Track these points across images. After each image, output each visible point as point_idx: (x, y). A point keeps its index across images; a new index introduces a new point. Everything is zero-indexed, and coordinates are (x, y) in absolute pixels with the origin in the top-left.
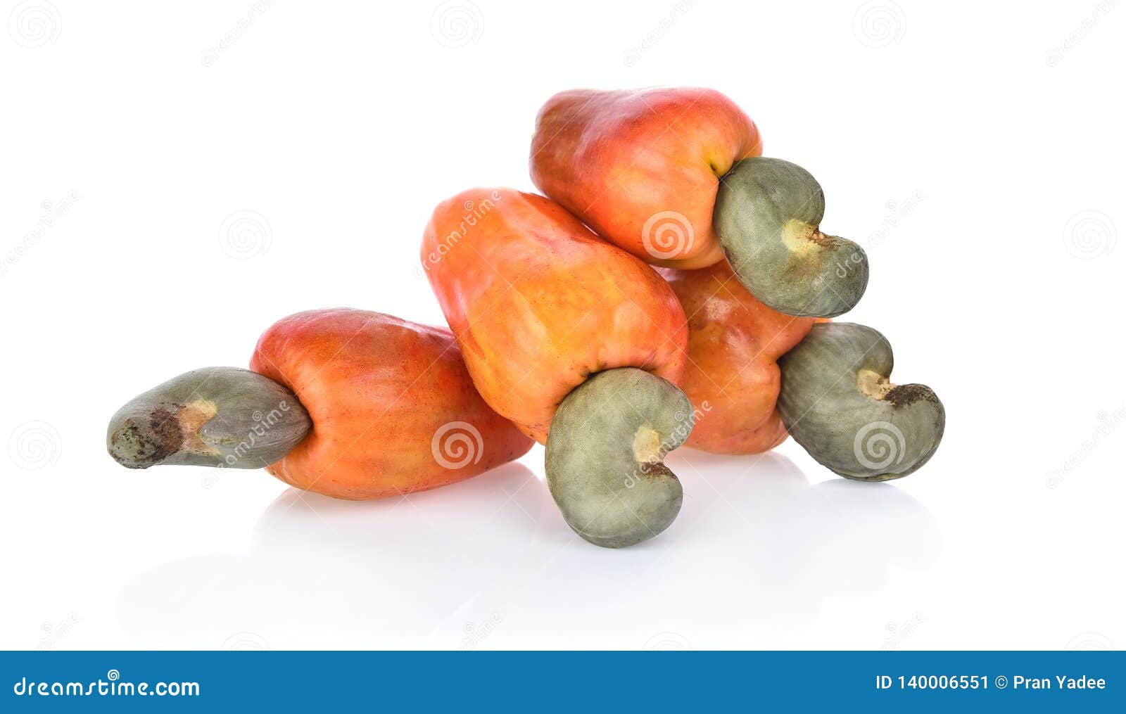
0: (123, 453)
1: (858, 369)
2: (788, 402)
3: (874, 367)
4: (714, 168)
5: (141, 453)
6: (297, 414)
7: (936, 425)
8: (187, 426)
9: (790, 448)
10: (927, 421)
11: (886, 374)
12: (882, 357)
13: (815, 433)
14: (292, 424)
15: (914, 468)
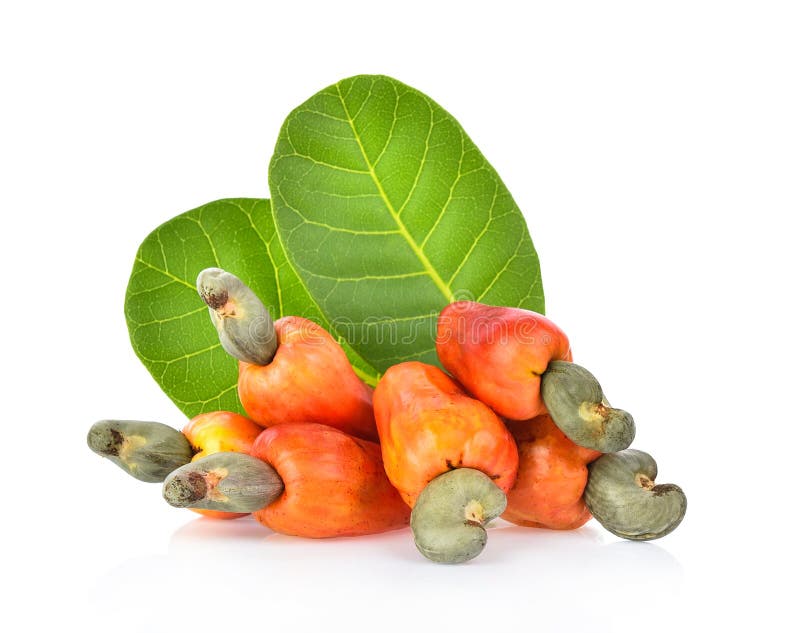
0: (172, 495)
1: (636, 472)
2: (592, 489)
3: (646, 473)
4: (535, 373)
5: (183, 495)
6: (275, 479)
7: (682, 506)
8: (210, 482)
9: (593, 523)
10: (676, 504)
11: (653, 478)
12: (650, 468)
13: (607, 507)
14: (271, 484)
15: (667, 531)
